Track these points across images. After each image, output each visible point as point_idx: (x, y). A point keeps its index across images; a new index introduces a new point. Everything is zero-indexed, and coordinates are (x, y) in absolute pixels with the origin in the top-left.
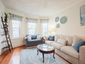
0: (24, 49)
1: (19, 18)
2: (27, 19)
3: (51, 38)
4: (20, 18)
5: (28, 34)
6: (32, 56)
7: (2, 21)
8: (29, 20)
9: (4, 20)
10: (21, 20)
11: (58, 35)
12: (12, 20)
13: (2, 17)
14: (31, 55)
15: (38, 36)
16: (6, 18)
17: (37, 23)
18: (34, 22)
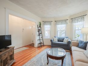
1: (49, 23)
3: (81, 45)
9: (39, 27)
10: (51, 24)
12: (45, 25)
15: (65, 39)
16: (40, 25)
17: (67, 24)
18: (63, 23)
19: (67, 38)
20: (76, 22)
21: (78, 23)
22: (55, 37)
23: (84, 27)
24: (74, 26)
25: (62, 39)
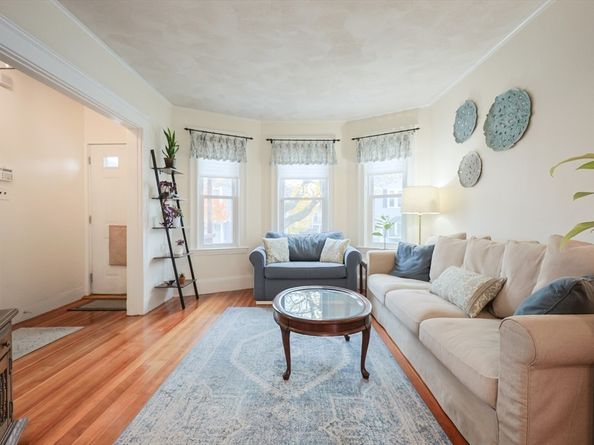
0: (243, 305)
1: (231, 146)
2: (274, 147)
3: (410, 261)
4: (235, 144)
5: (272, 232)
6: (255, 340)
7: (155, 168)
8: (285, 151)
9: (162, 164)
10: (240, 157)
11: (463, 237)
12: (201, 160)
13: (152, 152)
14: (256, 337)
15: (329, 242)
16: (171, 151)
17: (334, 162)
18: (314, 156)
19: (337, 236)
20: (377, 159)
21: (386, 161)
22: (270, 236)
23: (409, 183)
24: (366, 178)
25: (314, 245)
